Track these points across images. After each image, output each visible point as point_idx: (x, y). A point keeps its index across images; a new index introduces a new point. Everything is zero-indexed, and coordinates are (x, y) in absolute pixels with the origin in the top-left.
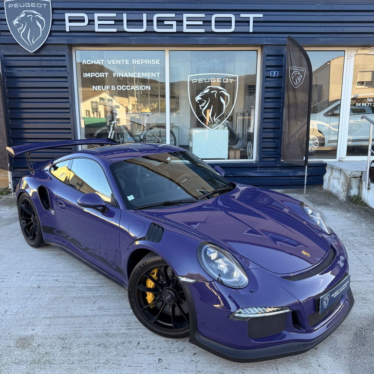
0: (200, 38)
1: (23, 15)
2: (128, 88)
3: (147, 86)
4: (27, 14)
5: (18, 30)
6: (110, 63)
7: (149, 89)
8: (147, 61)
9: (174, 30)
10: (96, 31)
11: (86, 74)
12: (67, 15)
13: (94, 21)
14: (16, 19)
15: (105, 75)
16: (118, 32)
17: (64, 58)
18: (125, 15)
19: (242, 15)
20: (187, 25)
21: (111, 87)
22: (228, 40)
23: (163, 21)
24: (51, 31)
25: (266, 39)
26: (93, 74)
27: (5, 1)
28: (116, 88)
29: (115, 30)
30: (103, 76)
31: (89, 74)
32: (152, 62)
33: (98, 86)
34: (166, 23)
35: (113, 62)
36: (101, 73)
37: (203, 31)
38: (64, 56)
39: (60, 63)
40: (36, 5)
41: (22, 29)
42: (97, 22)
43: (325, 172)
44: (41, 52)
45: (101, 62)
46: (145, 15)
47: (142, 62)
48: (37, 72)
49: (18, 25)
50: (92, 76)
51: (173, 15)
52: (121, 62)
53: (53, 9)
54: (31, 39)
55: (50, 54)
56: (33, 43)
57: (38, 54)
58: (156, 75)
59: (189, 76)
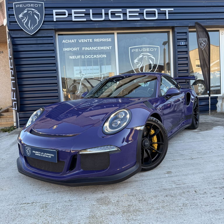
0: (137, 23)
1: (25, 12)
2: (92, 56)
3: (104, 55)
4: (28, 11)
5: (22, 20)
6: (80, 42)
7: (106, 57)
8: (104, 40)
9: (122, 19)
10: (73, 20)
11: (65, 49)
12: (54, 11)
13: (71, 14)
14: (21, 14)
15: (77, 49)
16: (87, 21)
17: (52, 38)
18: (91, 10)
19: (162, 9)
20: (129, 16)
21: (81, 57)
22: (154, 24)
23: (114, 14)
24: (44, 21)
25: (177, 23)
26: (70, 49)
27: (14, 3)
28: (85, 57)
29: (85, 20)
30: (76, 50)
31: (67, 49)
32: (106, 40)
33: (73, 56)
34: (116, 15)
35: (82, 41)
36: (75, 48)
37: (139, 19)
38: (52, 37)
39: (50, 42)
40: (34, 5)
41: (25, 20)
42: (73, 15)
43: (217, 102)
44: (37, 35)
45: (74, 41)
46: (103, 10)
47: (100, 40)
48: (34, 48)
49: (23, 18)
50: (69, 50)
51: (121, 10)
52: (87, 40)
53: (45, 8)
54: (31, 26)
55: (43, 36)
56: (32, 29)
57: (35, 36)
58: (110, 48)
59: (129, 48)
